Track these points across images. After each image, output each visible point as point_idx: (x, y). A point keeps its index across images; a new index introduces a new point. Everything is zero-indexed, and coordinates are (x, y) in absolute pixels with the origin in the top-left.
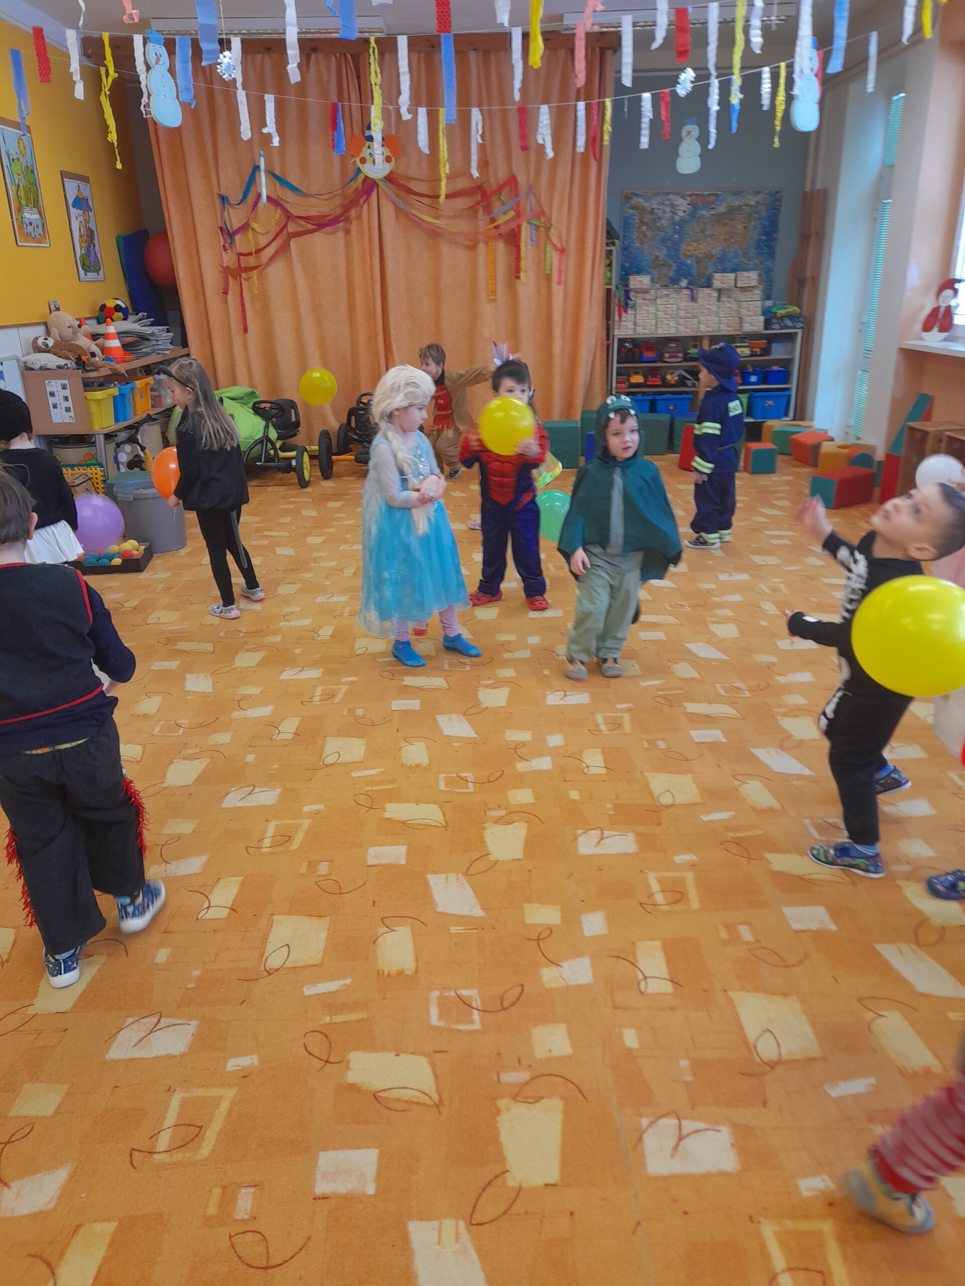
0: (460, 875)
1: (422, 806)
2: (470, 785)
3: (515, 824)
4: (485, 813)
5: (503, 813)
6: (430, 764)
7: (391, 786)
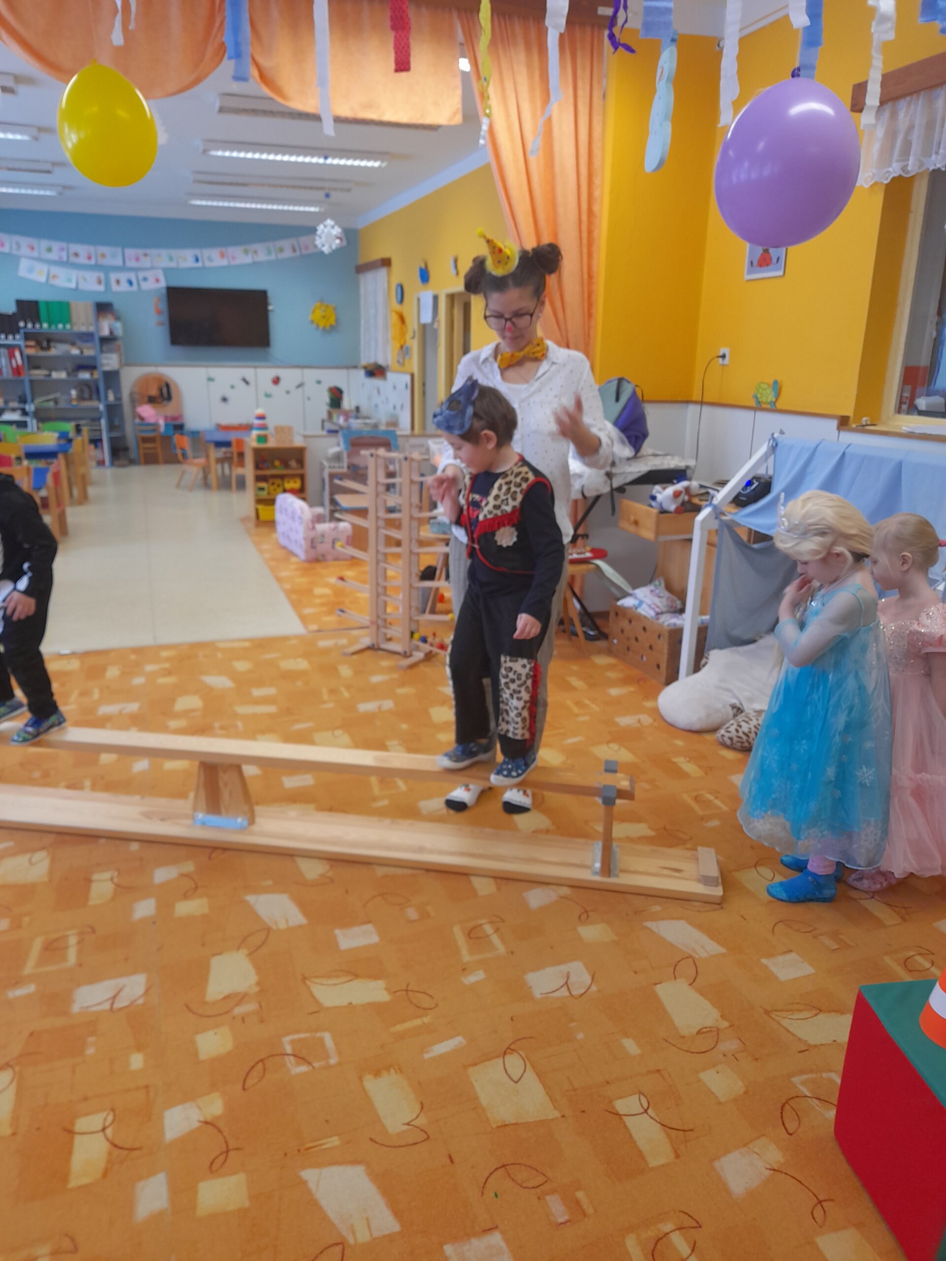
0: (274, 927)
1: (345, 1003)
2: (289, 1049)
3: (221, 996)
4: (260, 1006)
5: (239, 1010)
6: (361, 1079)
7: (399, 1028)
